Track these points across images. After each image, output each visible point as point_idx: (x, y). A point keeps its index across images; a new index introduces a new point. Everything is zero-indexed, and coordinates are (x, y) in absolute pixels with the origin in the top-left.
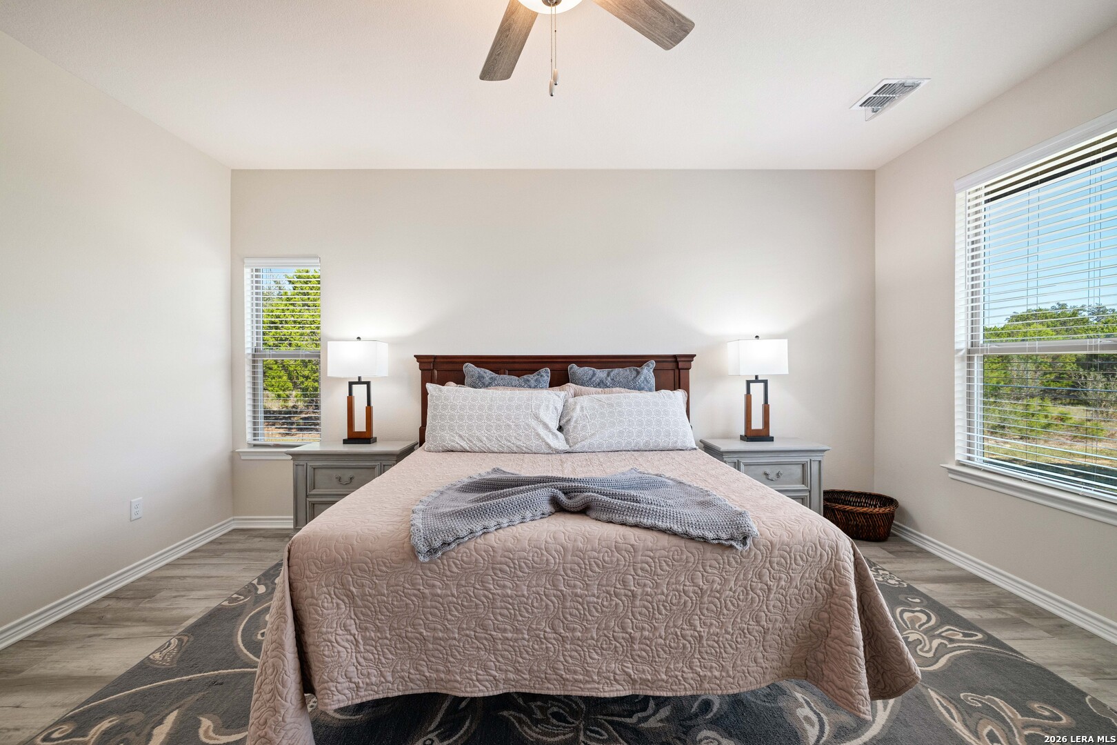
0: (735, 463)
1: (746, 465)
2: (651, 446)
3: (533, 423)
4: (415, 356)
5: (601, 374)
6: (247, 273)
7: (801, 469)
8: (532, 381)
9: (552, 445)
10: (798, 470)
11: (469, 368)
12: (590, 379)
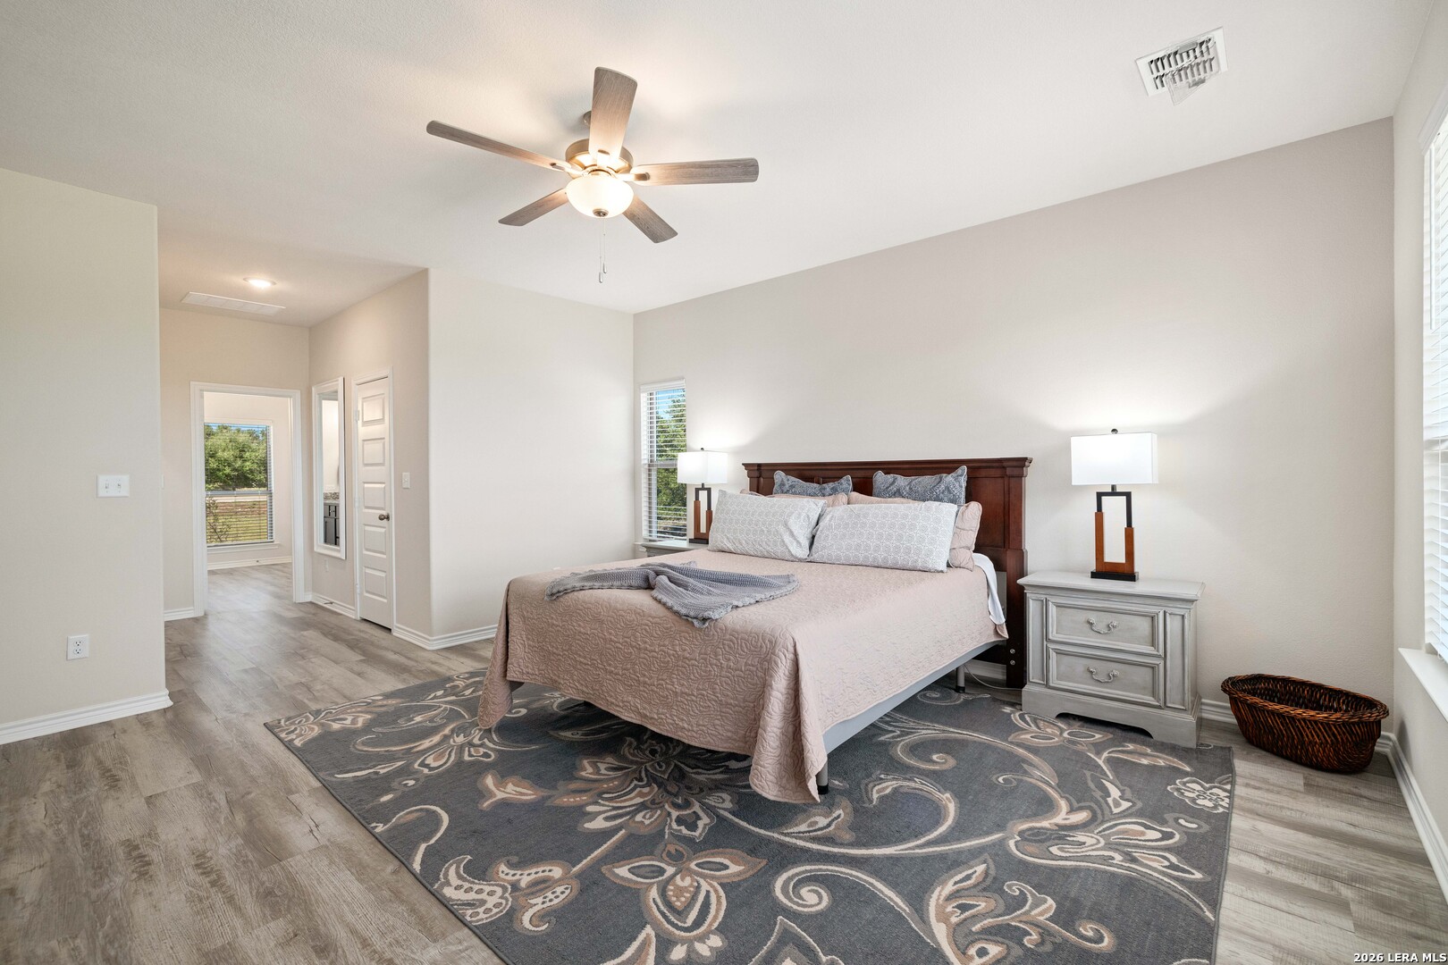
0: (1042, 601)
1: (1058, 606)
2: (890, 563)
3: (782, 529)
5: (902, 481)
6: (644, 398)
7: (1150, 623)
8: (828, 489)
9: (793, 552)
10: (1143, 626)
11: (779, 476)
12: (887, 488)
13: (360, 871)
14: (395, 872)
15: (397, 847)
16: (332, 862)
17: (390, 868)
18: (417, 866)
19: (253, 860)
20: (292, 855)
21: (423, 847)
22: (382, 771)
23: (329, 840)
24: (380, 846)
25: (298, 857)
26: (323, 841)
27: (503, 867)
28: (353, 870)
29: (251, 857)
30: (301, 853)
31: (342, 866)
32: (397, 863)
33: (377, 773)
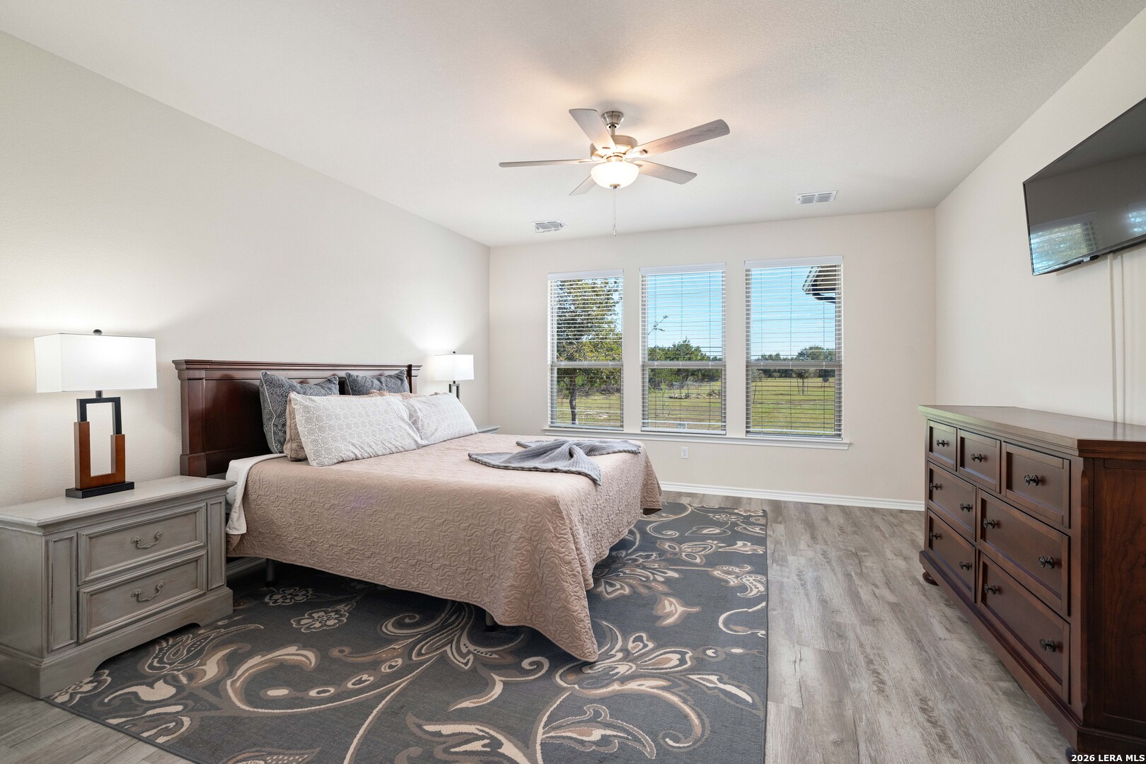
4: (173, 361)
13: (789, 619)
14: (774, 610)
15: (763, 620)
16: (800, 632)
17: (774, 613)
18: (764, 604)
19: (845, 663)
20: (820, 651)
21: (750, 610)
22: (714, 678)
23: (794, 647)
24: (769, 625)
25: (817, 647)
26: (797, 647)
27: (732, 583)
28: (792, 622)
29: (846, 666)
30: (814, 648)
31: (796, 627)
32: (769, 613)
33: (720, 680)
